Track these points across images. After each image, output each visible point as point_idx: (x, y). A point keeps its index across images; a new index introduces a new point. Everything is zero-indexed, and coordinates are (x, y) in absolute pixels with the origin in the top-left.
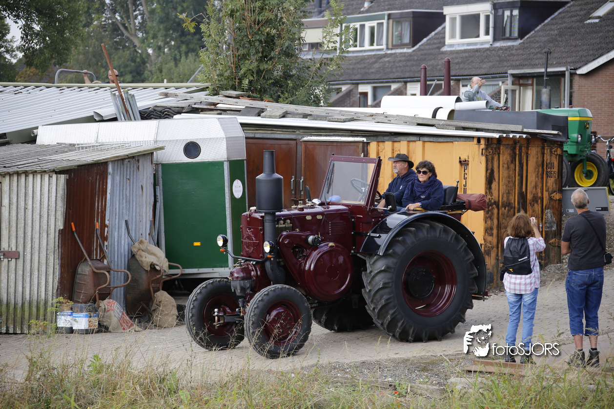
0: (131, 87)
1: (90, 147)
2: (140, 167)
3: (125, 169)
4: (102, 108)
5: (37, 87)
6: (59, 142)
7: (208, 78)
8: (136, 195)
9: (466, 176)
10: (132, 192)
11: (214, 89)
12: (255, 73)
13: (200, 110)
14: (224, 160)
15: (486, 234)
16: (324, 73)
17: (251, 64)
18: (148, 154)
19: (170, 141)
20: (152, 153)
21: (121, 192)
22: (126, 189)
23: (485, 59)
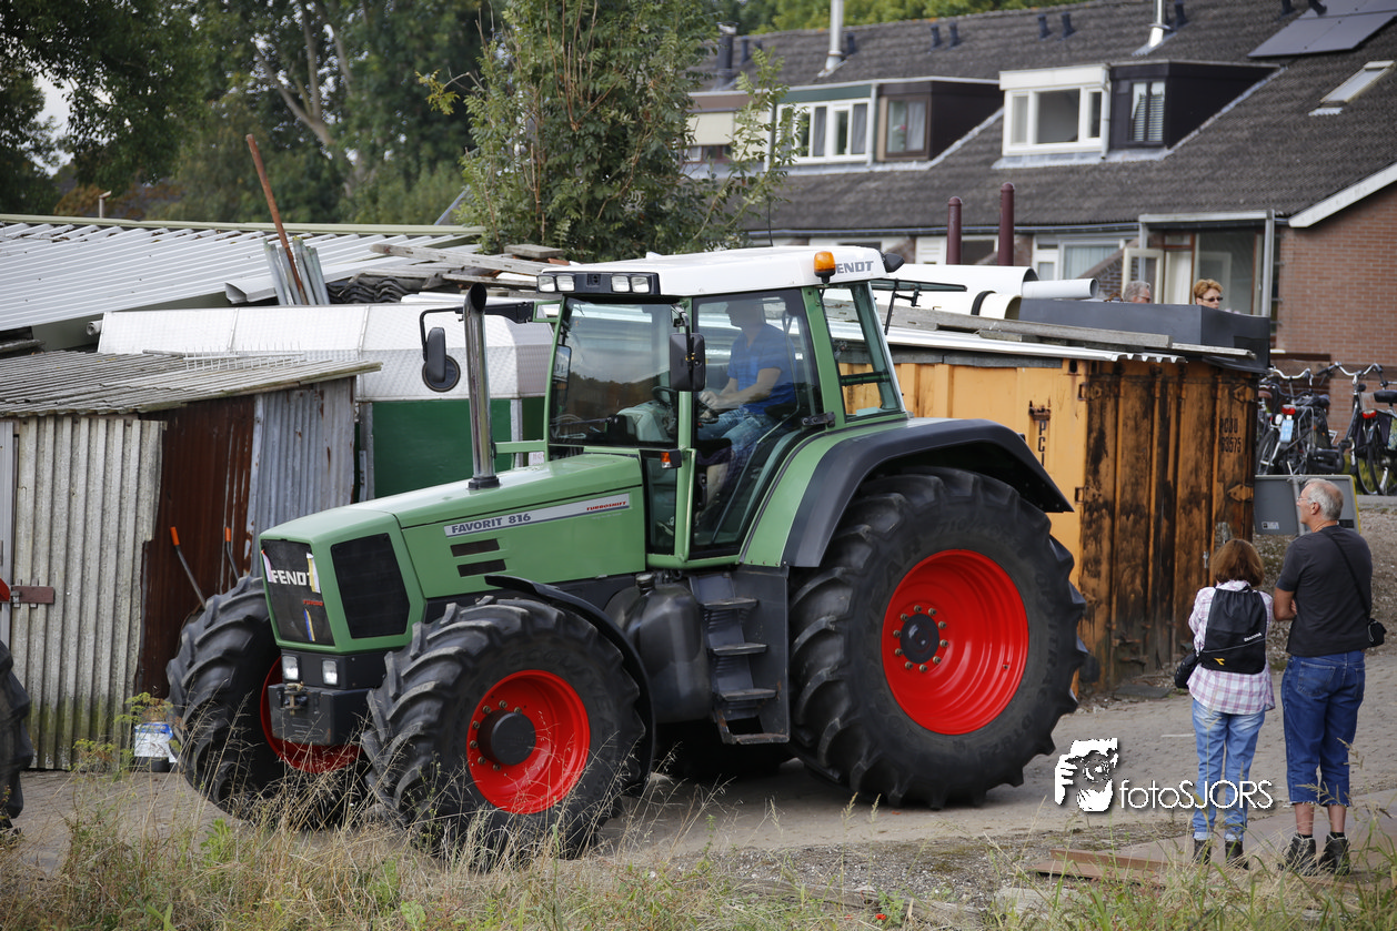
0: (309, 231)
1: (215, 361)
2: (326, 409)
3: (293, 412)
4: (245, 275)
5: (103, 227)
6: (148, 348)
7: (480, 215)
8: (315, 469)
9: (1043, 444)
10: (305, 462)
11: (492, 241)
12: (584, 207)
13: (460, 286)
14: (510, 396)
15: (1086, 572)
16: (736, 211)
17: (576, 186)
18: (343, 382)
19: (394, 351)
20: (353, 379)
21: (283, 462)
22: (294, 456)
23: (1089, 189)
